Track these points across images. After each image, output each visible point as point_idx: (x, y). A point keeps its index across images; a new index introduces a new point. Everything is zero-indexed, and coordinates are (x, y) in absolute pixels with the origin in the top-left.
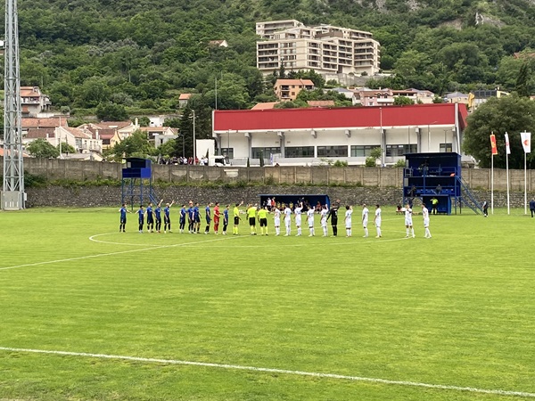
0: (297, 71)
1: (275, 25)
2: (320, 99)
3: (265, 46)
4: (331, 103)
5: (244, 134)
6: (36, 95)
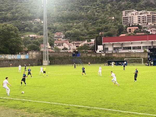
0: (134, 25)
1: (128, 11)
2: (140, 32)
3: (125, 18)
4: (143, 34)
5: (111, 43)
6: (61, 34)
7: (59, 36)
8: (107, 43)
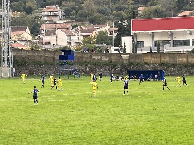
5: (149, 33)
6: (57, 10)
7: (51, 15)
8: (140, 32)
